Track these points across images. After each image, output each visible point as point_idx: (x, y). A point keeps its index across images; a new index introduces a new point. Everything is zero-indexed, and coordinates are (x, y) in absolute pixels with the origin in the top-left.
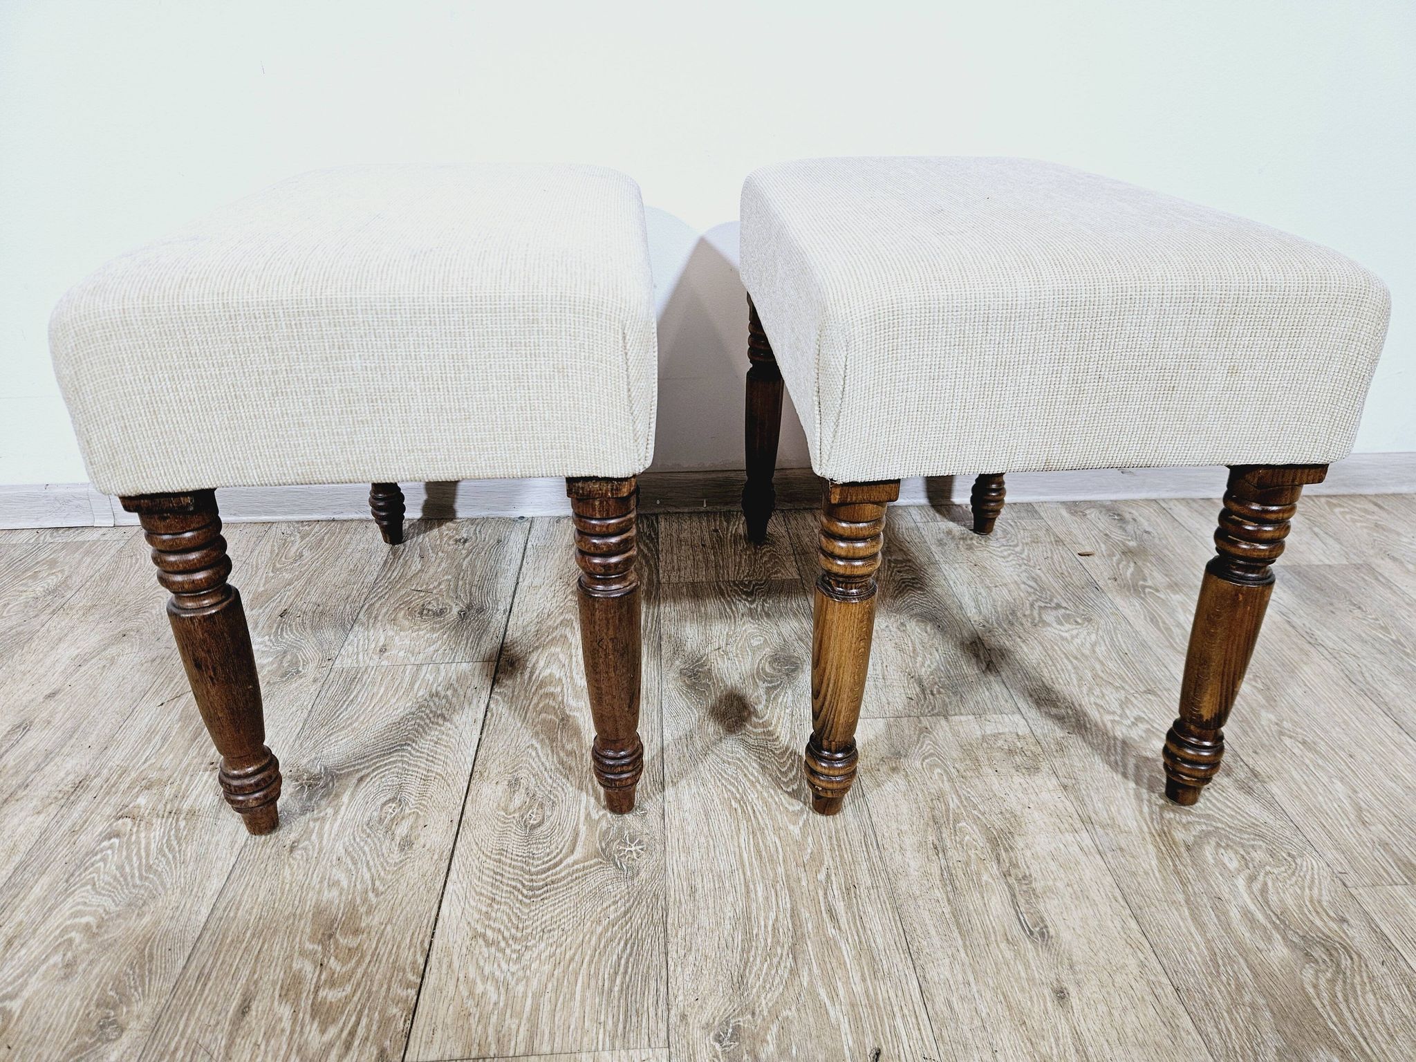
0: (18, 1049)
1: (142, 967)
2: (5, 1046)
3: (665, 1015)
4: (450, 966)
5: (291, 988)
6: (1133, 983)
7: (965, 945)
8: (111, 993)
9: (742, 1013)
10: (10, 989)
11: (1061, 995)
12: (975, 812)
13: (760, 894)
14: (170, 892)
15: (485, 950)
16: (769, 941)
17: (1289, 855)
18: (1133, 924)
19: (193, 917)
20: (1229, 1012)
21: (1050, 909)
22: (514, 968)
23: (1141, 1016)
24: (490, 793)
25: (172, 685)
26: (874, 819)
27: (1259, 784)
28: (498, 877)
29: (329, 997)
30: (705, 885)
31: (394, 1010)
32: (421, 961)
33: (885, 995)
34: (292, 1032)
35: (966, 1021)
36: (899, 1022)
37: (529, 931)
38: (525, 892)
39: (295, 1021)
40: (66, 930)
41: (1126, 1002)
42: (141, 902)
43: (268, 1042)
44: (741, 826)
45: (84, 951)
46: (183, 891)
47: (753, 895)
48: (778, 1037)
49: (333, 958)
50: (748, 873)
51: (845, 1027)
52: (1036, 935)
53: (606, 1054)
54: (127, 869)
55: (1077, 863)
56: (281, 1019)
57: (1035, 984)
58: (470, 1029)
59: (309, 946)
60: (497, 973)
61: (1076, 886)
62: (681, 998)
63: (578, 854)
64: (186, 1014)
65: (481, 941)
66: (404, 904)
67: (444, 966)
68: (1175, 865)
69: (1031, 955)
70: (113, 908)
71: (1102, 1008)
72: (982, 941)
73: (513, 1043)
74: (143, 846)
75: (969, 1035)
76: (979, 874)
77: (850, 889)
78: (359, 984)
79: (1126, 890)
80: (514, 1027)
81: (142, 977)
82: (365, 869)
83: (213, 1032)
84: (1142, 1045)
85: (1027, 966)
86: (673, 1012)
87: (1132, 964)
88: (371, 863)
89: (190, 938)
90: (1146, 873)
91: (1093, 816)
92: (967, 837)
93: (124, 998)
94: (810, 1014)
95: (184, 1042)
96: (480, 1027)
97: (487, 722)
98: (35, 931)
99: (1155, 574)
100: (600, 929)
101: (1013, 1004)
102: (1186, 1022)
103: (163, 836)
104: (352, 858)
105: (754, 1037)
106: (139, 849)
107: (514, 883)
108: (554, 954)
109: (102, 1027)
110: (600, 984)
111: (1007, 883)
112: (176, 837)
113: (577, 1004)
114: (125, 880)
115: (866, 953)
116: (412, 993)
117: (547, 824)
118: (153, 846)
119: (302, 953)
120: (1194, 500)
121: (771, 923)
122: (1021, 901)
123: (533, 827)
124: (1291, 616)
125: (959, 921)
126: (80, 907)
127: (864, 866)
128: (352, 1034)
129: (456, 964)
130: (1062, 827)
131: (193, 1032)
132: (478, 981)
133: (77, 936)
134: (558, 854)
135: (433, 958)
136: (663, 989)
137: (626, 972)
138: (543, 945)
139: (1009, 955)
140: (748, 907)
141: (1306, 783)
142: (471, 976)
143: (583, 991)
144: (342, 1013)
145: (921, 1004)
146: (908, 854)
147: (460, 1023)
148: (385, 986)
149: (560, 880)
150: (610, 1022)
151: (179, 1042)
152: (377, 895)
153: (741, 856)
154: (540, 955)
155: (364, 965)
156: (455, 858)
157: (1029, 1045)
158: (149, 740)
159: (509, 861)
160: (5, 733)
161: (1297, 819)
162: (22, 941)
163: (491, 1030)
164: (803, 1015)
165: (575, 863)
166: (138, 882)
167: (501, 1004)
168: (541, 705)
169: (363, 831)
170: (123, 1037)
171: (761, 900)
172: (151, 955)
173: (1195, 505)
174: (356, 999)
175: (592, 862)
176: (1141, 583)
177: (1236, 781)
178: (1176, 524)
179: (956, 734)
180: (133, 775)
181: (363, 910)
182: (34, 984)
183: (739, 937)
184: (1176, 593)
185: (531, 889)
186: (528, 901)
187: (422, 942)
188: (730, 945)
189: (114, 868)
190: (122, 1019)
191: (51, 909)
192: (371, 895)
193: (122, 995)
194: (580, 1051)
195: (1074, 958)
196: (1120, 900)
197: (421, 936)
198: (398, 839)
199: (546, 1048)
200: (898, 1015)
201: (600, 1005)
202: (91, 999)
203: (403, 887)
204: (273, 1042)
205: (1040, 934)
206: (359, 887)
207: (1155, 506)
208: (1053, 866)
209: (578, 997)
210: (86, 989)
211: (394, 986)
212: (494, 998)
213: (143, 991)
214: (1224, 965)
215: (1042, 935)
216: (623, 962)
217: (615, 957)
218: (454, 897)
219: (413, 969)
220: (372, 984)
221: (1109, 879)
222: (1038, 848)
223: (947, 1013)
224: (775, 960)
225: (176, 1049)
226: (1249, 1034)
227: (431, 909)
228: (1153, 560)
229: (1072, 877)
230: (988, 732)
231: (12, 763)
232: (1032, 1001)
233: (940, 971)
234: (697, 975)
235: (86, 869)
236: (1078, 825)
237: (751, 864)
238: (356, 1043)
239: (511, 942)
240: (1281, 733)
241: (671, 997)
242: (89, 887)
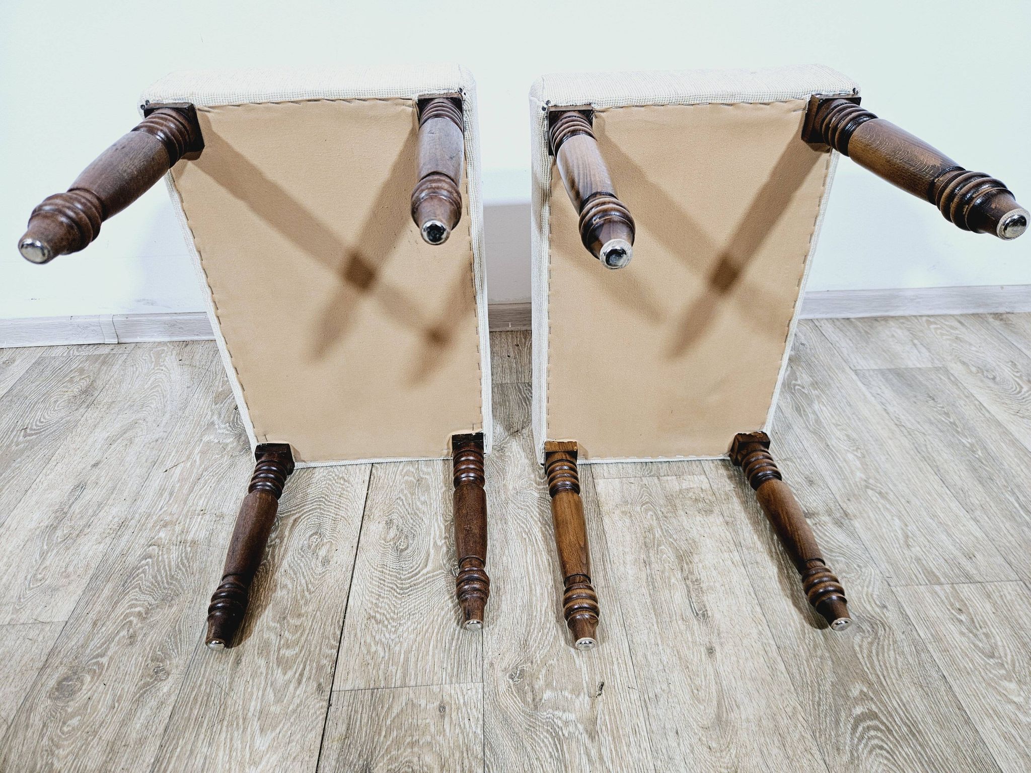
0: (110, 685)
1: (175, 637)
2: (102, 685)
3: (481, 663)
4: (356, 635)
5: (264, 649)
6: (754, 644)
7: (657, 622)
8: (159, 653)
9: (525, 662)
10: (99, 651)
11: (711, 651)
12: (671, 540)
13: (538, 591)
14: (186, 592)
15: (375, 626)
16: (543, 619)
17: (859, 566)
18: (758, 609)
19: (202, 607)
20: (807, 661)
21: (710, 600)
22: (393, 637)
23: (756, 663)
24: (375, 528)
25: (171, 458)
26: (609, 544)
27: (847, 521)
28: (382, 582)
29: (287, 654)
31: (324, 662)
32: (339, 633)
33: (609, 651)
34: (267, 674)
35: (654, 666)
36: (616, 667)
37: (402, 614)
38: (398, 591)
39: (268, 668)
40: (127, 616)
41: (748, 655)
42: (170, 598)
43: (253, 681)
44: (528, 549)
45: (140, 628)
46: (194, 592)
47: (534, 592)
48: (546, 676)
49: (286, 632)
50: (532, 579)
51: (584, 669)
52: (700, 616)
53: (447, 686)
54: (159, 578)
55: (729, 571)
56: (260, 667)
57: (696, 645)
58: (368, 672)
59: (272, 624)
60: (383, 640)
61: (727, 586)
62: (490, 653)
63: (429, 568)
64: (204, 665)
65: (373, 621)
66: (326, 599)
67: (352, 636)
68: (788, 573)
69: (695, 628)
70: (153, 602)
71: (734, 658)
72: (668, 620)
73: (394, 680)
74: (167, 564)
75: (655, 674)
76: (669, 578)
78: (303, 647)
79: (757, 588)
80: (394, 671)
81: (176, 643)
82: (302, 578)
83: (221, 675)
84: (754, 680)
85: (693, 634)
86: (485, 662)
87: (754, 632)
88: (305, 573)
89: (201, 620)
90: (770, 578)
91: (742, 542)
92: (665, 556)
93: (167, 656)
94: (565, 663)
95: (205, 680)
96: (374, 671)
97: (371, 482)
98: (109, 616)
99: (804, 375)
100: (443, 613)
101: (683, 657)
102: (782, 667)
103: (178, 558)
104: (294, 571)
105: (532, 676)
106: (165, 566)
107: (391, 586)
108: (416, 628)
109: (156, 673)
110: (444, 645)
111: (686, 584)
112: (186, 557)
113: (430, 657)
114: (159, 584)
116: (335, 651)
117: (410, 548)
118: (173, 563)
119: (269, 629)
120: (838, 319)
121: (544, 609)
122: (693, 595)
123: (402, 551)
124: (887, 405)
125: (656, 608)
126: (134, 602)
127: (601, 574)
128: (301, 675)
129: (359, 635)
130: (723, 548)
131: (210, 674)
132: (372, 644)
133: (135, 620)
134: (417, 568)
135: (345, 631)
136: (480, 648)
137: (458, 638)
138: (410, 623)
139: (683, 627)
140: (531, 600)
141: (876, 520)
142: (368, 641)
143: (433, 650)
144: (295, 663)
145: (629, 656)
146: (628, 566)
147: (363, 669)
148: (318, 648)
149: (419, 583)
150: (449, 668)
151: (202, 681)
152: (310, 594)
153: (527, 568)
154: (408, 629)
155: (305, 636)
156: (356, 570)
157: (689, 679)
158: (162, 495)
159: (388, 572)
160: (70, 490)
161: (867, 543)
162: (102, 623)
163: (381, 673)
164: (561, 663)
165: (428, 573)
166: (167, 586)
167: (386, 658)
168: (405, 471)
169: (299, 553)
170: (170, 677)
171: (538, 595)
172: (180, 631)
173: (838, 323)
174: (302, 655)
175: (438, 572)
176: (794, 382)
177: (834, 518)
178: (823, 338)
179: (664, 489)
180: (155, 518)
181: (302, 602)
182: (113, 648)
183: (525, 618)
184: (815, 389)
185: (402, 589)
186: (400, 596)
187: (339, 621)
188: (519, 622)
189: (150, 577)
190: (167, 668)
191: (116, 603)
192: (306, 593)
193: (165, 654)
194: (432, 685)
195: (721, 629)
196: (753, 594)
197: (338, 618)
198: (320, 558)
199: (413, 683)
200: (615, 663)
201: (444, 658)
202: (148, 657)
203: (325, 589)
204: (256, 680)
205: (703, 615)
206: (299, 588)
207: (811, 324)
208: (714, 573)
209: (431, 653)
210: (144, 651)
211: (324, 648)
212: (382, 654)
213: (178, 652)
214: (809, 633)
215: (704, 615)
216: (457, 632)
217: (452, 630)
218: (356, 594)
219: (334, 637)
220: (310, 647)
221: (747, 581)
222: (707, 563)
223: (644, 662)
224: (546, 631)
225: (201, 685)
226: (817, 673)
227: (343, 602)
228: (804, 365)
229: (725, 580)
230: (684, 487)
231: (77, 511)
232: (693, 655)
233: (642, 637)
234: (500, 640)
235: (134, 578)
236: (732, 547)
237: (533, 573)
238: (304, 680)
239: (391, 621)
240: (867, 487)
241: (485, 653)
242: (137, 589)
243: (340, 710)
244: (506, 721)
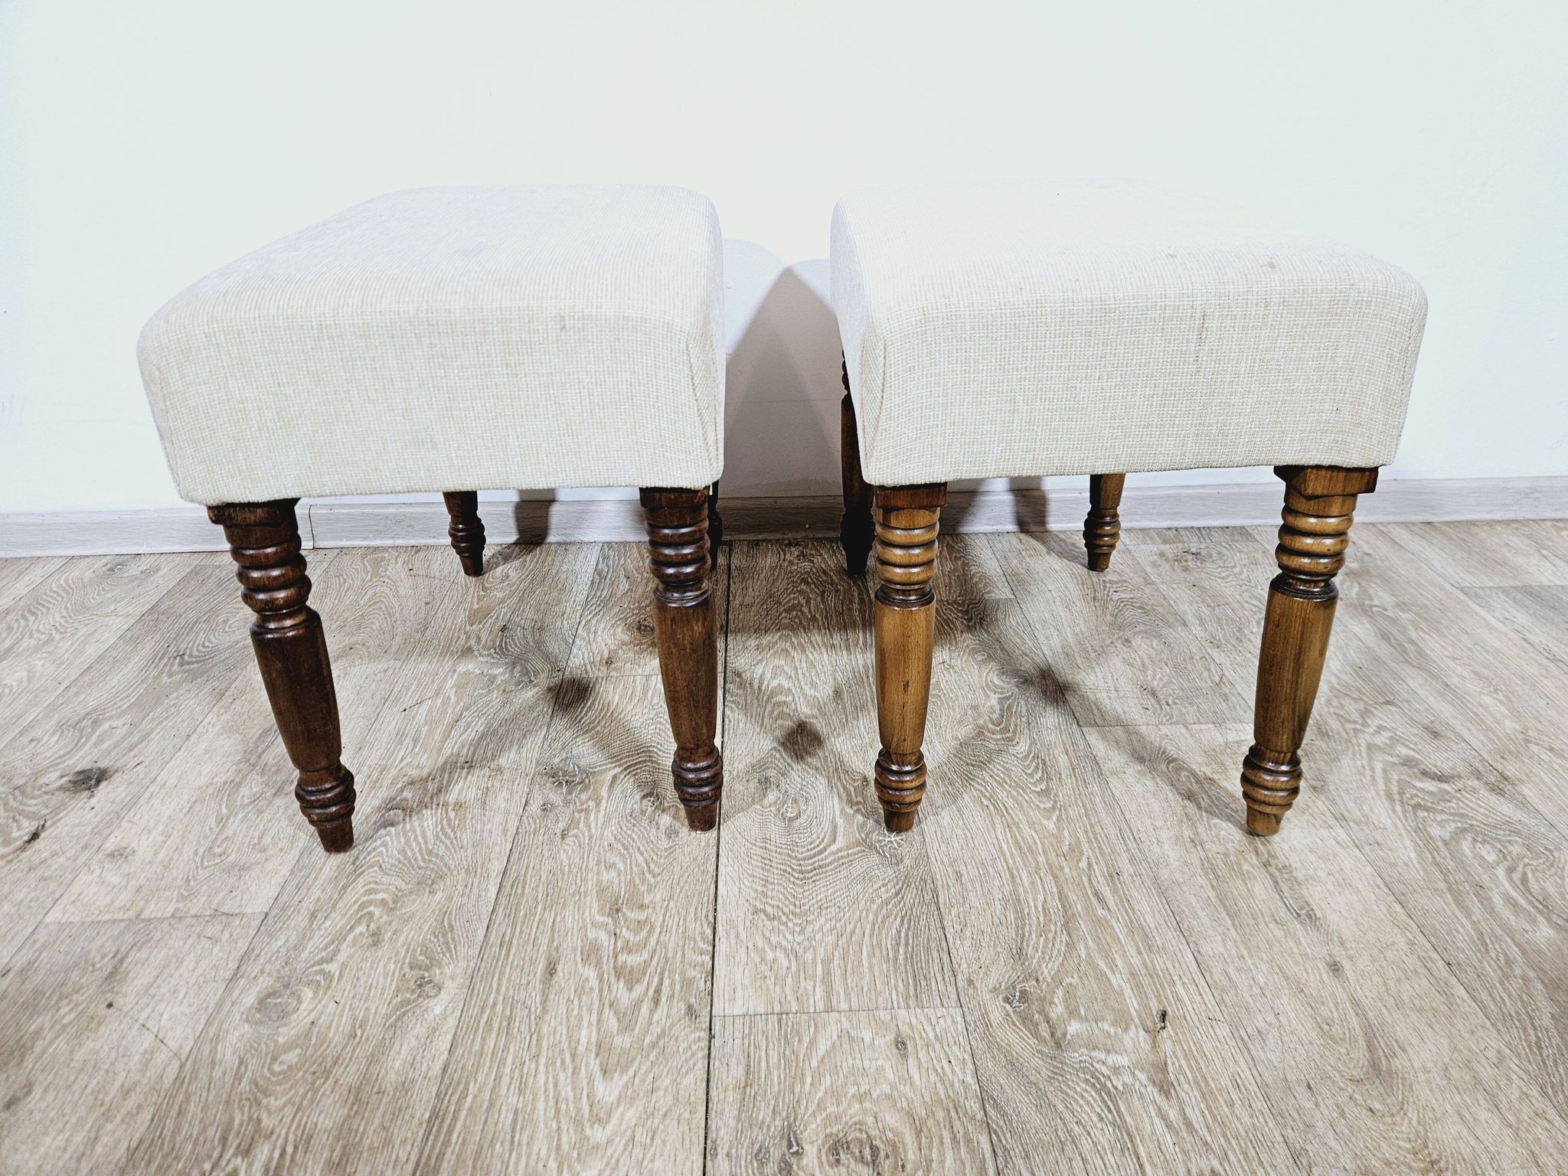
0: (345, 1004)
1: (444, 935)
2: (333, 1003)
3: (952, 979)
4: (737, 936)
5: (591, 953)
6: (1405, 958)
7: (1234, 925)
8: (421, 958)
9: (1026, 980)
10: (324, 954)
11: (1335, 968)
12: (1228, 811)
13: (1025, 879)
14: (455, 873)
15: (767, 923)
16: (1042, 919)
17: (1546, 849)
18: (1398, 908)
19: (483, 894)
20: (1501, 983)
21: (1315, 895)
22: (799, 939)
23: (1416, 986)
24: (742, 791)
25: (410, 693)
26: (1127, 815)
27: (1510, 787)
28: (767, 862)
29: (629, 962)
30: (969, 872)
31: (692, 973)
32: (709, 932)
33: (1163, 966)
34: (601, 991)
35: (1245, 989)
36: (1179, 988)
37: (807, 907)
38: (796, 875)
39: (601, 981)
40: (363, 906)
41: (1399, 974)
42: (430, 882)
43: (580, 999)
44: (995, 820)
45: (386, 922)
46: (467, 871)
47: (1018, 880)
48: (1065, 1000)
49: (624, 930)
50: (1011, 862)
51: (1128, 992)
52: (1303, 917)
53: (903, 1012)
54: (409, 853)
55: (1336, 855)
56: (587, 979)
57: (1308, 958)
58: (768, 989)
59: (600, 919)
60: (784, 943)
61: (1337, 875)
62: (964, 966)
63: (840, 842)
64: (497, 976)
65: (762, 916)
66: (682, 884)
67: (732, 937)
68: (1433, 857)
69: (1301, 933)
70: (404, 886)
71: (1376, 979)
72: (1251, 922)
73: (812, 1002)
74: (419, 834)
75: (1250, 1000)
76: (1239, 864)
77: (1113, 876)
78: (654, 951)
79: (1388, 879)
80: (810, 988)
81: (447, 944)
82: (638, 854)
83: (526, 989)
84: (1420, 1010)
85: (1298, 943)
86: (959, 978)
87: (1400, 940)
88: (642, 849)
89: (484, 912)
90: (1406, 865)
91: (1346, 814)
92: (1223, 832)
93: (433, 962)
94: (1092, 981)
95: (501, 998)
96: (777, 989)
97: (726, 727)
98: (334, 906)
99: (1381, 594)
100: (874, 907)
101: (1290, 974)
102: (1460, 991)
103: (437, 826)
104: (623, 845)
105: (1042, 1000)
106: (416, 837)
107: (783, 867)
108: (835, 928)
109: (420, 986)
110: (884, 952)
111: (1268, 872)
112: (449, 825)
113: (866, 970)
114: (410, 862)
115: (1137, 929)
116: (707, 958)
117: (804, 817)
118: (429, 834)
119: (594, 924)
120: (1413, 524)
121: (1040, 904)
122: (1285, 888)
123: (791, 820)
124: (1526, 633)
125: (1227, 905)
126: (372, 886)
127: (1125, 856)
128: (658, 991)
129: (743, 935)
130: (1316, 823)
131: (507, 989)
132: (767, 949)
133: (377, 911)
134: (820, 843)
135: (719, 929)
136: (946, 958)
137: (907, 944)
138: (822, 920)
139: (1279, 933)
140: (1016, 890)
141: (1556, 786)
142: (760, 944)
143: (869, 958)
144: (644, 974)
145: (1199, 974)
146: (1166, 846)
147: (758, 984)
148: (679, 953)
149: (827, 865)
150: (901, 985)
151: (496, 998)
152: (654, 876)
153: (1000, 847)
154: (821, 928)
155: (656, 935)
156: (722, 845)
157: (1309, 1008)
158: (401, 742)
159: (774, 848)
160: (257, 735)
161: (1551, 818)
162: (325, 914)
163: (788, 990)
164: (1086, 982)
165: (839, 850)
166: (422, 865)
167: (794, 969)
168: (776, 712)
169: (628, 821)
170: (442, 993)
171: (1026, 884)
172: (451, 927)
173: (1413, 528)
174: (654, 962)
175: (855, 850)
176: (1367, 602)
177: (1487, 783)
178: (1397, 547)
179: (1198, 741)
180: (393, 772)
181: (643, 888)
182: (345, 950)
183: (1012, 916)
184: (1404, 611)
185: (801, 872)
186: (800, 883)
187: (707, 916)
188: (1004, 922)
189: (395, 852)
190: (437, 979)
191: (345, 888)
192: (648, 876)
193: (432, 959)
194: (877, 1009)
195: (1344, 937)
196: (1383, 887)
197: (704, 911)
198: (663, 828)
199: (844, 1006)
200: (1178, 983)
201: (888, 970)
202: (403, 963)
203: (677, 869)
204: (584, 998)
205: (1308, 916)
206: (635, 869)
207: (1374, 530)
208: (1312, 857)
209: (865, 963)
210: (396, 955)
211: (689, 953)
212: (786, 963)
213: (451, 956)
214: (1492, 943)
215: (1310, 916)
216: (903, 935)
217: (894, 931)
218: (728, 878)
219: (703, 939)
220: (666, 951)
221: (1369, 869)
222: (1295, 842)
223: (1226, 982)
224: (1050, 936)
225: (495, 1004)
226: (1522, 1001)
227: (708, 889)
228: (1378, 581)
229: (1332, 868)
230: (1231, 739)
231: (271, 762)
232: (1307, 973)
233: (1213, 946)
234: (977, 946)
235: (369, 854)
236: (1332, 822)
237: (1012, 854)
238: (664, 999)
239: (791, 916)
240: (1527, 741)
241: (956, 966)
242: (376, 868)
243: (730, 1045)
244: (1013, 1065)
